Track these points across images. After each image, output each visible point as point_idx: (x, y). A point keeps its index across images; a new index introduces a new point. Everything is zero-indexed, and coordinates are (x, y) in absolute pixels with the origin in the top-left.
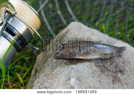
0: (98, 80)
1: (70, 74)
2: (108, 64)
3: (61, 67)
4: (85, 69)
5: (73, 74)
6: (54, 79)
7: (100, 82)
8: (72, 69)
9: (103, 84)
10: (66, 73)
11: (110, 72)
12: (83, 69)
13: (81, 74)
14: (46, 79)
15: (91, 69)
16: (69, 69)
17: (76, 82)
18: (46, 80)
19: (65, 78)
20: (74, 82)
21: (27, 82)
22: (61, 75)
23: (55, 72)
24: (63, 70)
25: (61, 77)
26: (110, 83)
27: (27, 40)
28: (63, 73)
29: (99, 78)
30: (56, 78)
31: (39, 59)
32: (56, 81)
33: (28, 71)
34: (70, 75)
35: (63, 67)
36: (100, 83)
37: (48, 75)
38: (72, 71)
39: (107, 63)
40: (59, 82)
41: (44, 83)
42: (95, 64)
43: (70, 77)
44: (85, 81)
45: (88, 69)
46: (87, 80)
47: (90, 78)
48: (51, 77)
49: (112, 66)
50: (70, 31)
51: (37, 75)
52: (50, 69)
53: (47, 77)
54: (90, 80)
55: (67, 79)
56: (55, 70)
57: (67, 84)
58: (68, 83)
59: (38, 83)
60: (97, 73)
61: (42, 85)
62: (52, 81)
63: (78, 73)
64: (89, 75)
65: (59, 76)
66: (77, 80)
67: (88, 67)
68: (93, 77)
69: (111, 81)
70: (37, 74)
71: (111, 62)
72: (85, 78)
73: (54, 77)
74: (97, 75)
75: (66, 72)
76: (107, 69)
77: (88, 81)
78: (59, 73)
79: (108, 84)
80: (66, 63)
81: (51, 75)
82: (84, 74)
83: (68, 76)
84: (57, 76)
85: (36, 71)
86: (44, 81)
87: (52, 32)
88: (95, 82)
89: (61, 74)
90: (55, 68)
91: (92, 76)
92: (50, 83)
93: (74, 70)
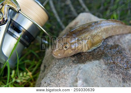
0: (107, 80)
1: (77, 75)
2: (119, 60)
3: (68, 66)
4: (93, 69)
5: (80, 75)
6: (61, 80)
7: (110, 81)
8: (79, 69)
9: (113, 84)
10: (73, 74)
11: (121, 69)
12: (91, 69)
13: (89, 75)
14: (53, 79)
15: (99, 68)
16: (77, 69)
17: (83, 84)
18: (53, 81)
19: (72, 80)
20: (82, 84)
22: (67, 76)
23: (62, 71)
24: (70, 70)
25: (68, 78)
26: (120, 82)
27: (34, 36)
28: (70, 74)
29: (109, 77)
30: (63, 78)
31: (48, 54)
32: (63, 82)
34: (77, 77)
35: (71, 66)
36: (109, 83)
37: (55, 75)
38: (79, 71)
39: (117, 59)
40: (66, 84)
41: (51, 84)
42: (105, 62)
43: (77, 78)
44: (93, 83)
45: (96, 69)
46: (96, 81)
47: (99, 78)
48: (58, 77)
49: (123, 62)
50: (78, 23)
51: (45, 72)
52: (57, 68)
53: (54, 77)
54: (98, 81)
55: (74, 81)
56: (62, 69)
58: (75, 85)
59: (45, 83)
60: (106, 72)
61: (49, 85)
62: (59, 82)
63: (86, 74)
64: (97, 76)
65: (65, 77)
66: (85, 82)
67: (96, 66)
68: (101, 77)
69: (121, 79)
70: (46, 70)
71: (122, 58)
72: (93, 79)
73: (61, 77)
74: (106, 74)
75: (73, 72)
76: (117, 66)
77: (96, 83)
78: (66, 73)
79: (118, 83)
80: (73, 62)
81: (58, 75)
82: (92, 75)
83: (75, 77)
84: (64, 77)
85: (45, 66)
86: (51, 82)
87: (61, 24)
88: (104, 82)
89: (68, 74)
90: (62, 67)
91: (101, 75)
92: (57, 84)
93: (81, 70)
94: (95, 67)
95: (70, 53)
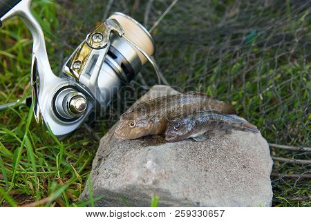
0: (184, 165)
3: (135, 149)
4: (166, 151)
6: (126, 163)
7: (187, 167)
8: (150, 150)
12: (163, 150)
13: (160, 156)
15: (175, 151)
16: (146, 150)
17: (153, 164)
18: (116, 165)
19: (140, 161)
20: (151, 164)
21: (85, 178)
22: (135, 158)
23: (128, 155)
24: (137, 152)
25: (135, 160)
26: (201, 170)
28: (137, 155)
29: (186, 162)
30: (128, 161)
32: (129, 164)
33: (86, 161)
34: (146, 157)
35: (138, 149)
36: (186, 169)
37: (118, 159)
38: (149, 152)
39: (201, 145)
40: (132, 166)
41: (113, 169)
43: (146, 159)
44: (165, 164)
45: (170, 151)
47: (172, 161)
48: (122, 161)
49: (208, 149)
51: (101, 165)
52: (121, 152)
53: (117, 161)
54: (171, 164)
55: (142, 161)
56: (127, 152)
57: (142, 167)
59: (105, 169)
60: (183, 156)
61: (110, 171)
62: (124, 166)
63: (156, 154)
64: (171, 158)
65: (132, 159)
66: (155, 162)
67: (171, 148)
68: (176, 160)
70: (103, 162)
72: (165, 161)
73: (126, 160)
74: (183, 159)
75: (141, 154)
77: (169, 165)
78: (132, 156)
79: (198, 170)
80: (142, 145)
81: (122, 159)
82: (164, 156)
83: (144, 158)
85: (100, 160)
86: (113, 167)
88: (179, 166)
92: (121, 168)
94: (168, 149)
95: (137, 132)
